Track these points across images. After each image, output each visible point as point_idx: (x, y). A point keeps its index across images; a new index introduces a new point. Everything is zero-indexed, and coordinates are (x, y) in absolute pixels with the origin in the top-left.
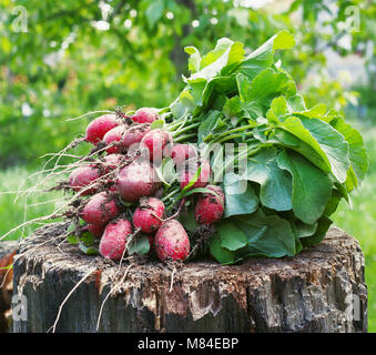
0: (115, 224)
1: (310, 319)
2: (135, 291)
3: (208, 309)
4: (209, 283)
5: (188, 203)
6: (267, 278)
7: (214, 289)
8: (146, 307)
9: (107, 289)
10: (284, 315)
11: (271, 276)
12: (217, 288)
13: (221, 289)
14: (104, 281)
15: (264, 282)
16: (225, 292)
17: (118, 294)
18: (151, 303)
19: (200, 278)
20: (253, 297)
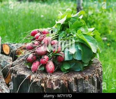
0: (35, 63)
1: (84, 89)
2: (39, 82)
3: (58, 87)
4: (58, 80)
5: (55, 57)
6: (73, 79)
7: (59, 82)
8: (42, 86)
9: (32, 81)
10: (78, 88)
11: (75, 78)
12: (60, 81)
13: (61, 82)
14: (31, 78)
15: (72, 80)
16: (62, 83)
17: (35, 82)
18: (43, 85)
19: (56, 79)
20: (69, 84)
